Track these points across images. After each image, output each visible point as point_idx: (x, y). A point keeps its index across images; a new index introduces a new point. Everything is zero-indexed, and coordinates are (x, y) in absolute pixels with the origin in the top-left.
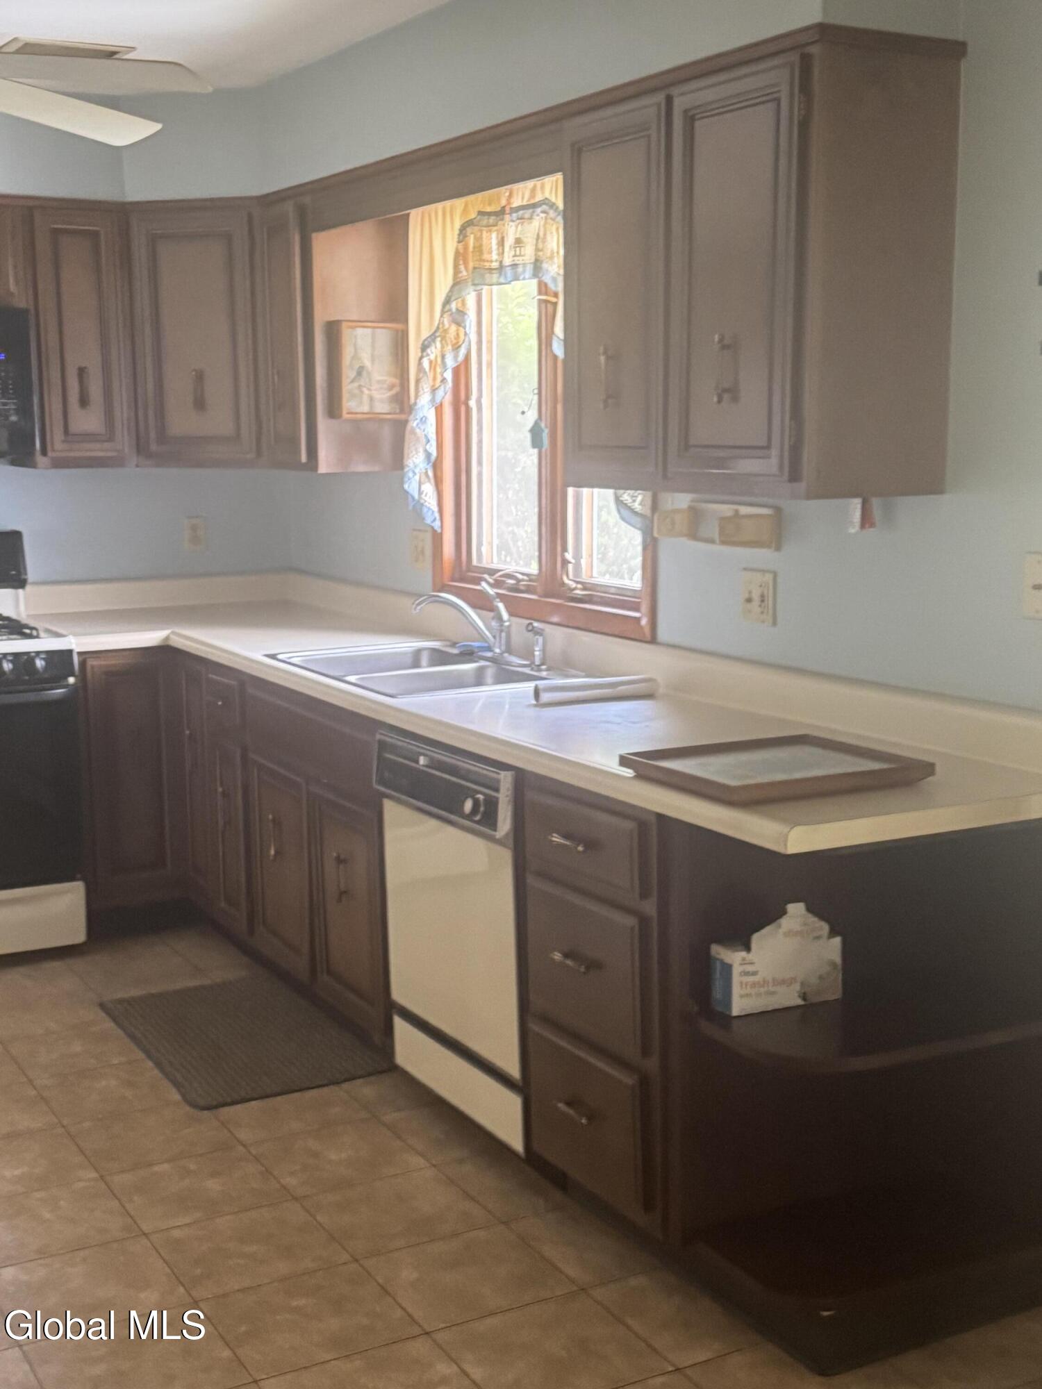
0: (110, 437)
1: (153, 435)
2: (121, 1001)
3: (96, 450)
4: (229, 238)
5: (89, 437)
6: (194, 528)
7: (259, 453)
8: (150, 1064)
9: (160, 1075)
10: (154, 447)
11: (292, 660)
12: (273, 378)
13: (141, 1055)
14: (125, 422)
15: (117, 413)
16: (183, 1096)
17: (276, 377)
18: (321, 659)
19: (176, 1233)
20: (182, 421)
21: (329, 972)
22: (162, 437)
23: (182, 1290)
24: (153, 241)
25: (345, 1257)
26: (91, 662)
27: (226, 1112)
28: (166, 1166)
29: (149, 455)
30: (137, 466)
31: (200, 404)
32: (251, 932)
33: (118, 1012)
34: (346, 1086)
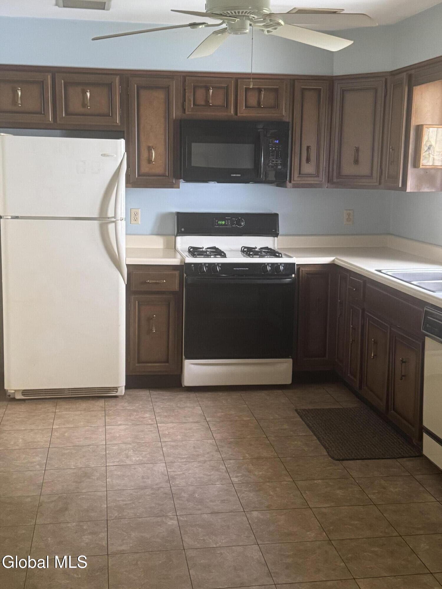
0: (318, 176)
1: (335, 174)
2: (304, 410)
3: (311, 181)
4: (376, 90)
5: (309, 175)
6: (349, 215)
7: (380, 184)
8: (315, 438)
9: (319, 443)
10: (335, 180)
11: (388, 273)
12: (390, 150)
13: (312, 433)
14: (324, 169)
15: (321, 165)
16: (328, 452)
17: (391, 150)
18: (401, 273)
19: (324, 510)
20: (348, 169)
21: (394, 410)
22: (339, 175)
23: (324, 533)
24: (343, 91)
25: (396, 534)
26: (301, 269)
27: (346, 463)
28: (320, 481)
29: (333, 183)
30: (327, 187)
31: (356, 161)
32: (360, 387)
33: (303, 414)
34: (399, 460)
